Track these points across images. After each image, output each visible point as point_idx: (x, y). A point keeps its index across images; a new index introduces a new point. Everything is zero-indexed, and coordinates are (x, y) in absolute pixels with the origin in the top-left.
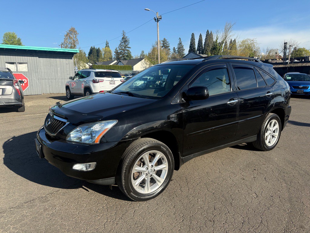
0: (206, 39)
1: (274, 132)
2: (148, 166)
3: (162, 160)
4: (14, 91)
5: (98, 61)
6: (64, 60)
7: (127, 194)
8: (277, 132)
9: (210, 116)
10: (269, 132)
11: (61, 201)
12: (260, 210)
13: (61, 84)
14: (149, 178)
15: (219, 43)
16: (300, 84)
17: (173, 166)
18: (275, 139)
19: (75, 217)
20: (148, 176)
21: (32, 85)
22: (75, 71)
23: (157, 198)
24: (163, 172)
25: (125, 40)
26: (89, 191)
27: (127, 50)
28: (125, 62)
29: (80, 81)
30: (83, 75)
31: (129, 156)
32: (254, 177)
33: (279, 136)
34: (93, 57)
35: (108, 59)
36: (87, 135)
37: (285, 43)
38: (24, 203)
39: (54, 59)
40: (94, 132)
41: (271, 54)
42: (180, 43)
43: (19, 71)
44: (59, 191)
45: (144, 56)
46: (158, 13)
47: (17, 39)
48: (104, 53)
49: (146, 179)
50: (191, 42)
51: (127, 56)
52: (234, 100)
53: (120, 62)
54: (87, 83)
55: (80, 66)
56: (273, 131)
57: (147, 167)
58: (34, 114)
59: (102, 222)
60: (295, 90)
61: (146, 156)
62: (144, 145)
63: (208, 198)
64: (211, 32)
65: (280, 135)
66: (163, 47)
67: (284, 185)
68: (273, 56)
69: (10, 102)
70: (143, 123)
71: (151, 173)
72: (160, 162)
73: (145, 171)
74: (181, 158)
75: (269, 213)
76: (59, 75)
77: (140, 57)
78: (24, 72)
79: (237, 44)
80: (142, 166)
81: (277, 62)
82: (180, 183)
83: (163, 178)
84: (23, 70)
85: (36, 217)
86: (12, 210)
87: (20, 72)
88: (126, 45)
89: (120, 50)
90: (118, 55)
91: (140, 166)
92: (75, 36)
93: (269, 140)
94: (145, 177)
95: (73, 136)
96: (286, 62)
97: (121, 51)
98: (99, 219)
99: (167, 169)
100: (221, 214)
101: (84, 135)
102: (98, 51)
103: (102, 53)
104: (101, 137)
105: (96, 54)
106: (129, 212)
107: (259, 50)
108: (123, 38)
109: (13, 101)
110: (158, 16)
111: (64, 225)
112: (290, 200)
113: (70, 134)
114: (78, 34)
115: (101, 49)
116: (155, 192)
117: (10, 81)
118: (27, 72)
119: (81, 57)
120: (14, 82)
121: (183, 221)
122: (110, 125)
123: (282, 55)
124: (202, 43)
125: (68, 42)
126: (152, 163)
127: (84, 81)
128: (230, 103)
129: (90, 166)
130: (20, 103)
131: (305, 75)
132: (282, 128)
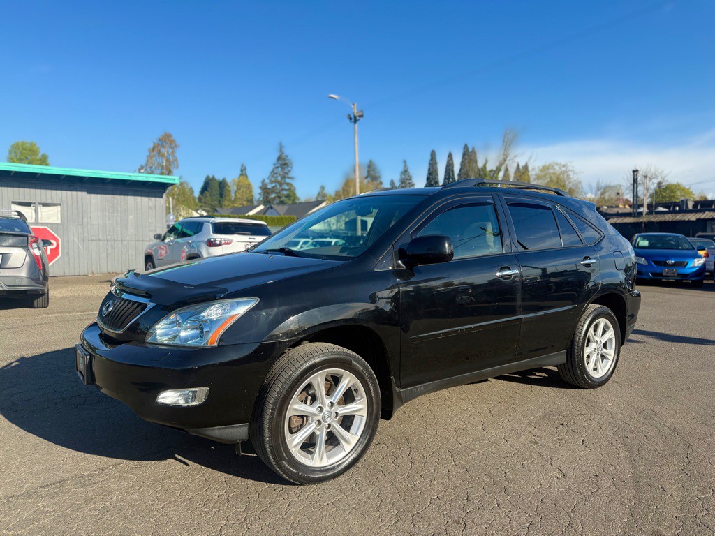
0: (462, 161)
1: (605, 346)
2: (322, 404)
3: (354, 392)
4: (28, 259)
5: (221, 207)
6: (145, 199)
7: (274, 463)
8: (611, 348)
9: (458, 300)
10: (593, 346)
11: (125, 484)
12: (568, 503)
13: (134, 253)
14: (325, 431)
15: (491, 171)
16: (669, 257)
17: (378, 407)
18: (607, 363)
19: (155, 516)
20: (322, 428)
21: (68, 253)
22: (168, 223)
23: (342, 478)
24: (356, 420)
25: (283, 163)
26: (188, 465)
27: (288, 184)
28: (282, 210)
29: (177, 242)
30: (185, 230)
31: (281, 378)
32: (559, 439)
33: (616, 357)
34: (209, 198)
35: (245, 203)
36: (192, 329)
37: (634, 171)
38: (41, 487)
39: (122, 197)
40: (206, 321)
41: (607, 196)
42: (405, 171)
43: (40, 221)
44: (120, 464)
45: (324, 196)
46: (356, 105)
47: (40, 155)
48: (235, 188)
49: (318, 433)
50: (429, 170)
51: (288, 196)
52: (510, 269)
53: (272, 208)
54: (193, 247)
55: (180, 215)
56: (602, 345)
57: (320, 405)
58: (69, 312)
59: (216, 525)
60: (658, 269)
61: (318, 380)
62: (316, 354)
63: (454, 479)
64: (473, 149)
65: (618, 355)
66: (367, 177)
67: (624, 454)
68: (612, 199)
69: (18, 283)
70: (314, 307)
71: (329, 419)
72: (349, 397)
73: (316, 415)
74: (398, 390)
75: (588, 508)
76: (131, 230)
77: (317, 198)
78: (52, 224)
79: (530, 174)
80: (309, 403)
81: (620, 212)
82: (394, 450)
83: (356, 434)
84: (51, 221)
85: (66, 516)
86: (12, 502)
87: (42, 224)
88: (286, 173)
89: (271, 182)
90: (268, 193)
91: (305, 402)
92: (170, 151)
93: (595, 365)
94: (315, 428)
95: (162, 332)
96: (639, 211)
97: (274, 185)
98: (209, 519)
99: (364, 413)
100: (481, 510)
101: (186, 329)
102: (222, 185)
103: (231, 189)
104: (222, 331)
105: (216, 191)
106: (277, 505)
107: (580, 186)
108: (279, 158)
109: (25, 282)
110: (355, 110)
111: (130, 529)
112: (636, 482)
113: (155, 329)
114: (179, 146)
115: (229, 180)
116: (338, 463)
117: (21, 238)
118: (57, 224)
119: (183, 197)
120: (30, 240)
121: (396, 523)
122: (242, 308)
123: (629, 196)
124: (453, 171)
125: (156, 165)
126: (332, 397)
127: (189, 243)
128: (502, 276)
129: (195, 396)
130: (39, 287)
131: (678, 237)
132: (621, 339)
